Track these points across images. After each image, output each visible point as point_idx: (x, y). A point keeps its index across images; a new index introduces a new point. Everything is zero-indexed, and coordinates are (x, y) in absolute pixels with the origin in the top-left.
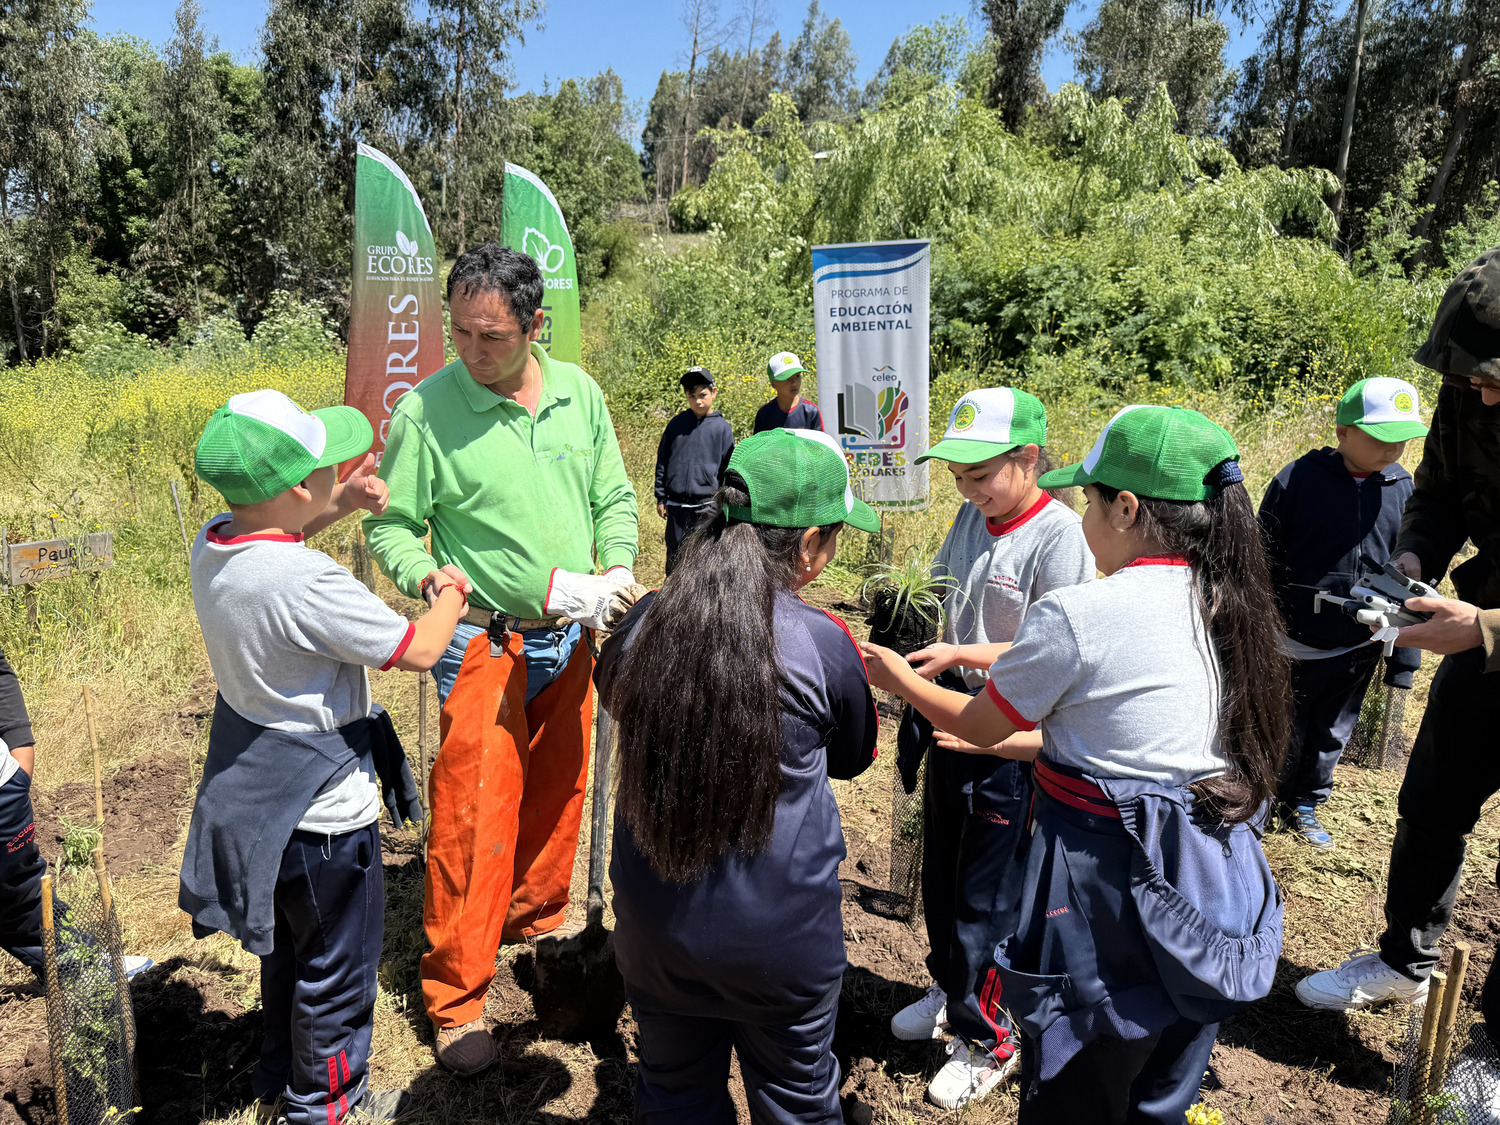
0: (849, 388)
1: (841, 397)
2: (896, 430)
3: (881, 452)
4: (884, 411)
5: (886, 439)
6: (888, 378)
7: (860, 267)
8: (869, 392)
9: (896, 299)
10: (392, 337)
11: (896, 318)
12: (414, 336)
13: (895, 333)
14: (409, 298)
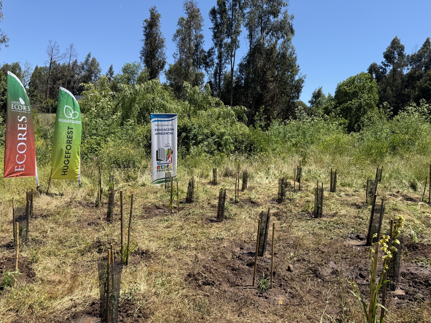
0: (159, 149)
1: (157, 151)
2: (170, 159)
3: (166, 165)
4: (167, 155)
5: (168, 162)
6: (168, 146)
7: (162, 119)
8: (164, 150)
9: (170, 127)
10: (19, 128)
11: (170, 132)
12: (25, 129)
13: (170, 135)
14: (24, 117)
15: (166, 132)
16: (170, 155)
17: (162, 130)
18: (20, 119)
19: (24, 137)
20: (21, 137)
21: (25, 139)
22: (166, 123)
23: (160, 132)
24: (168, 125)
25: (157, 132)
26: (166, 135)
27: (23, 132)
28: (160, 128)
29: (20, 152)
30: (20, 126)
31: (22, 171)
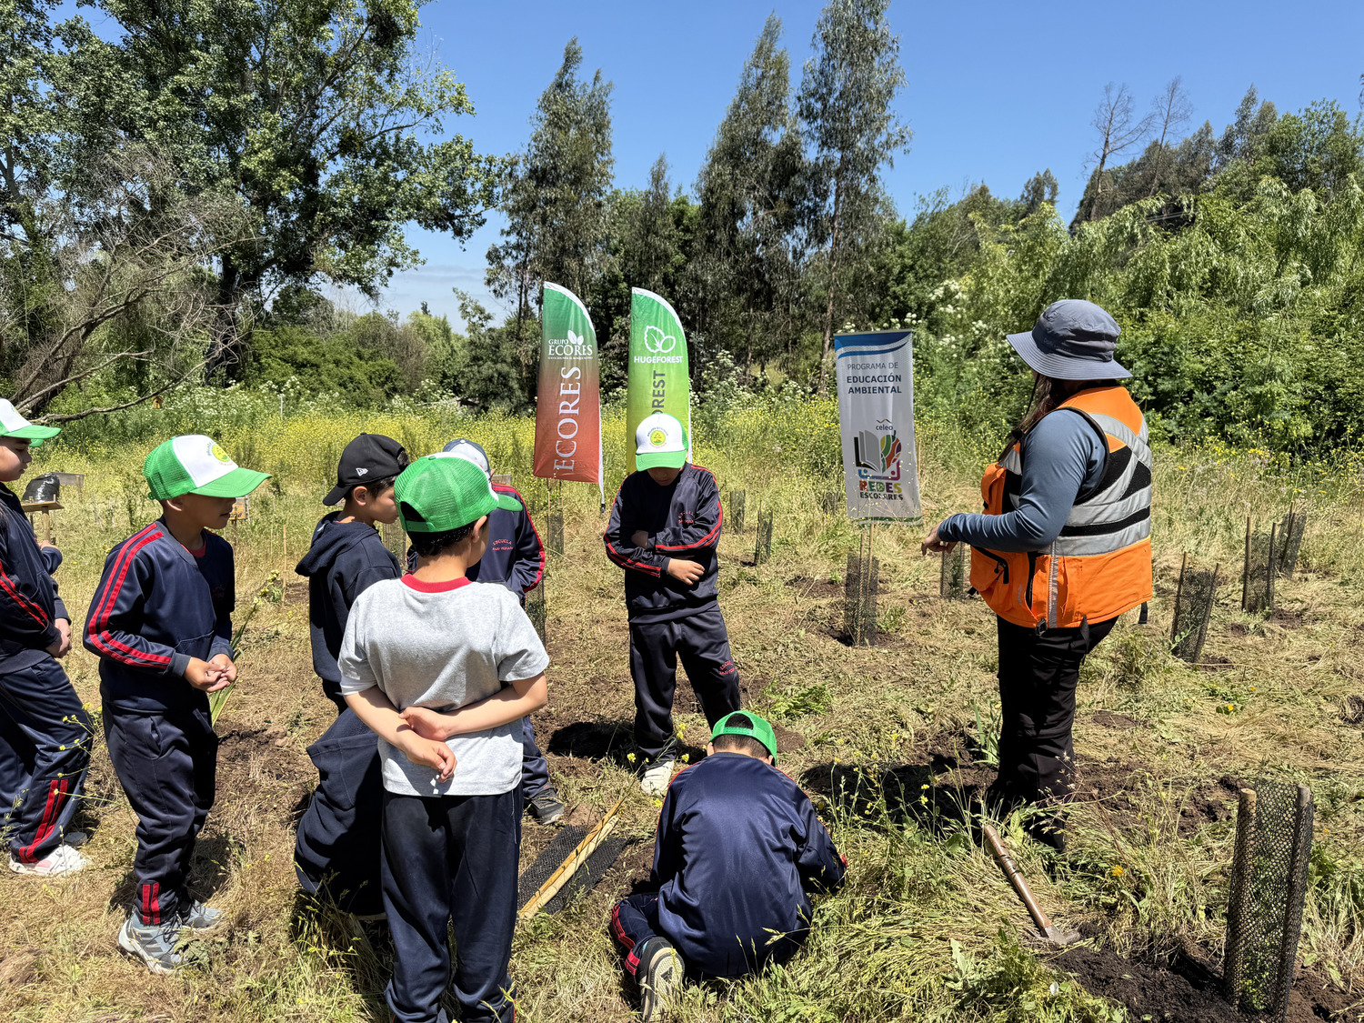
0: (861, 434)
1: (856, 439)
2: (893, 467)
3: (884, 482)
4: (885, 452)
5: (888, 473)
6: (886, 428)
7: (865, 348)
8: (874, 438)
9: (890, 371)
10: (562, 392)
11: (891, 385)
12: (577, 392)
13: (891, 395)
14: (575, 369)
15: (878, 385)
16: (892, 454)
17: (865, 379)
18: (565, 373)
19: (574, 408)
20: (565, 407)
21: (576, 411)
22: (878, 359)
23: (862, 385)
24: (884, 366)
25: (850, 385)
26: (879, 395)
27: (570, 398)
28: (860, 373)
29: (563, 436)
30: (566, 388)
31: (569, 471)
